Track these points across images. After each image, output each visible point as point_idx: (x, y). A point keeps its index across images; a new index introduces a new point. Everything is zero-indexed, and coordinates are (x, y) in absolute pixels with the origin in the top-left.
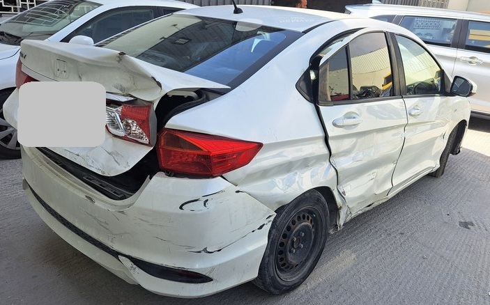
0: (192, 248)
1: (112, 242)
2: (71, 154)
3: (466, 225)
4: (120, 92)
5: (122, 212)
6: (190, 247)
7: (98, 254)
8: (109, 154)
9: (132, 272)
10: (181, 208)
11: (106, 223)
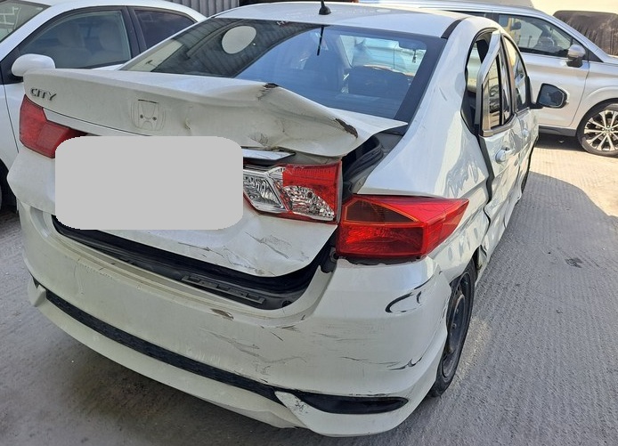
0: (397, 363)
1: (263, 373)
2: (192, 248)
3: (575, 262)
4: (260, 145)
5: (292, 328)
6: (393, 364)
7: (223, 393)
8: (261, 241)
9: (297, 413)
10: (388, 310)
11: (254, 346)
